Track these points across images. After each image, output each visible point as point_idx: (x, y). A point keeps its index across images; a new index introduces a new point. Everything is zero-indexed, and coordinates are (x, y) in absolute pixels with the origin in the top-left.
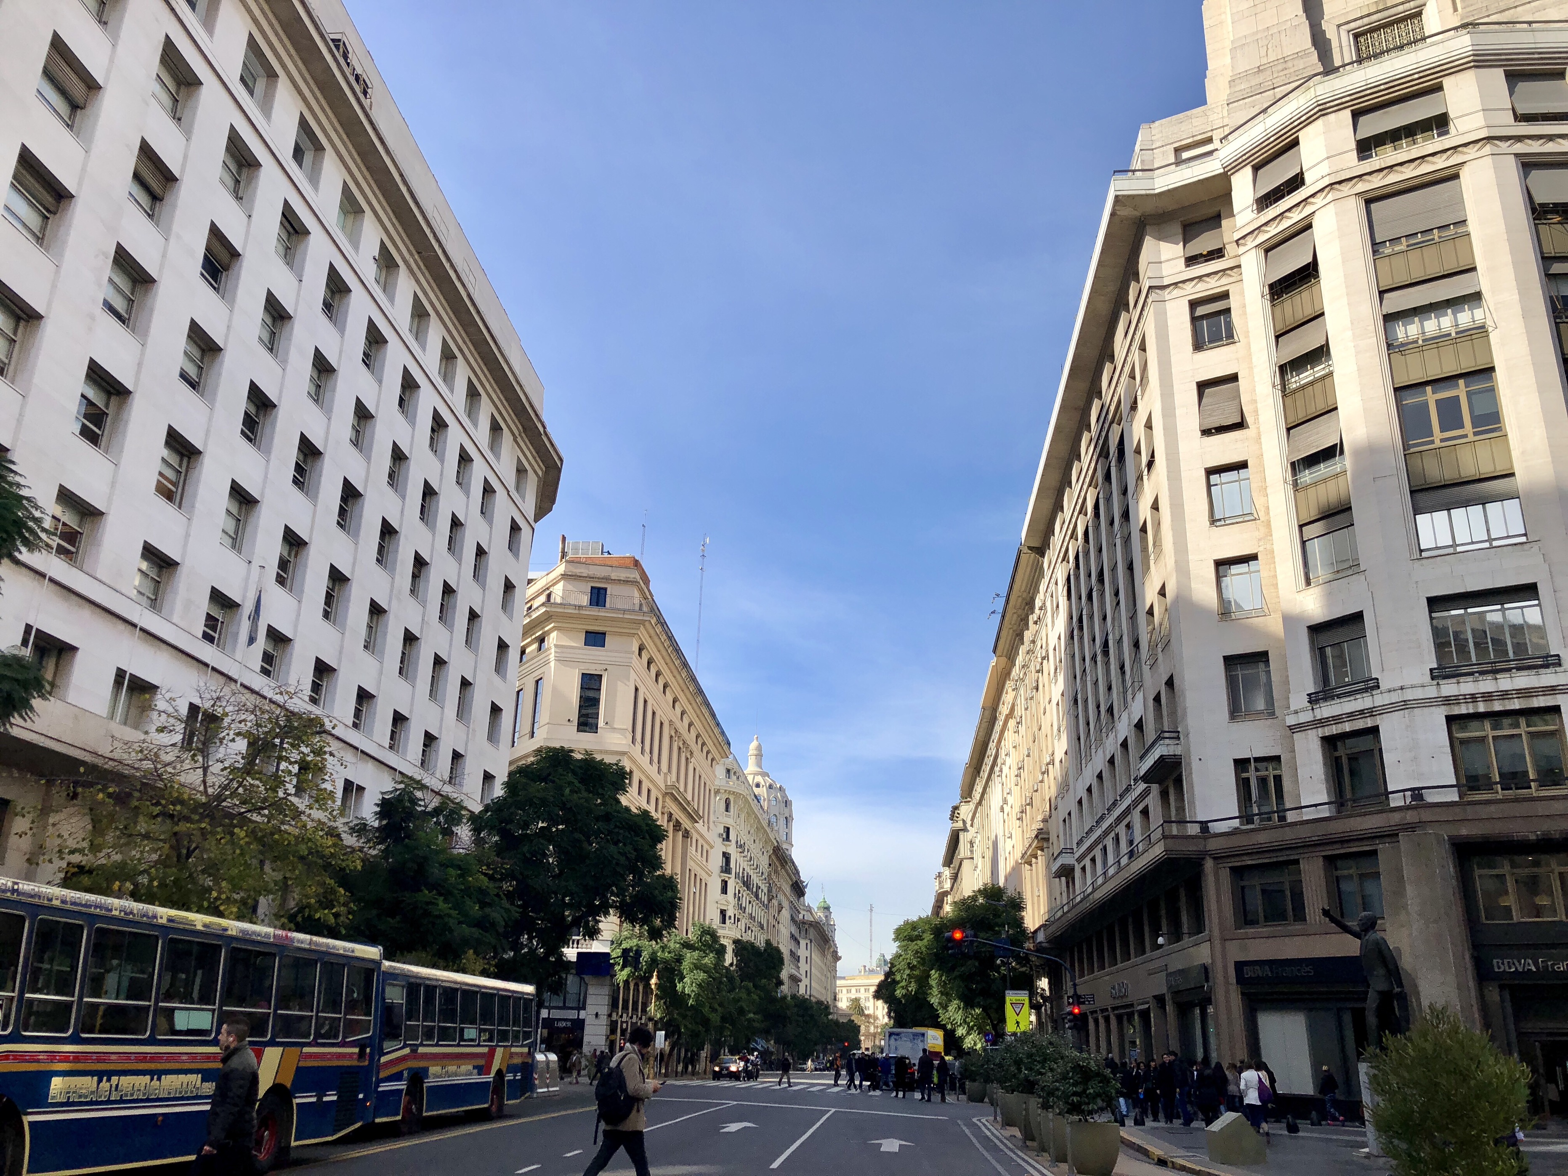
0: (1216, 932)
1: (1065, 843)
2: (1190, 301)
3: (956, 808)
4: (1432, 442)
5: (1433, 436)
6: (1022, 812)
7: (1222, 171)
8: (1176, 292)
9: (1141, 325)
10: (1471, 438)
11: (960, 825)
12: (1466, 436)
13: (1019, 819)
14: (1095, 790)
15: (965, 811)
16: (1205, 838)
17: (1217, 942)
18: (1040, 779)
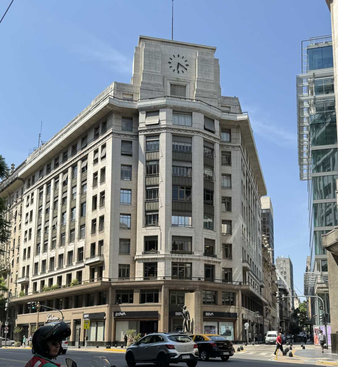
0: (110, 305)
2: (122, 140)
7: (137, 108)
12: (184, 200)
16: (110, 283)
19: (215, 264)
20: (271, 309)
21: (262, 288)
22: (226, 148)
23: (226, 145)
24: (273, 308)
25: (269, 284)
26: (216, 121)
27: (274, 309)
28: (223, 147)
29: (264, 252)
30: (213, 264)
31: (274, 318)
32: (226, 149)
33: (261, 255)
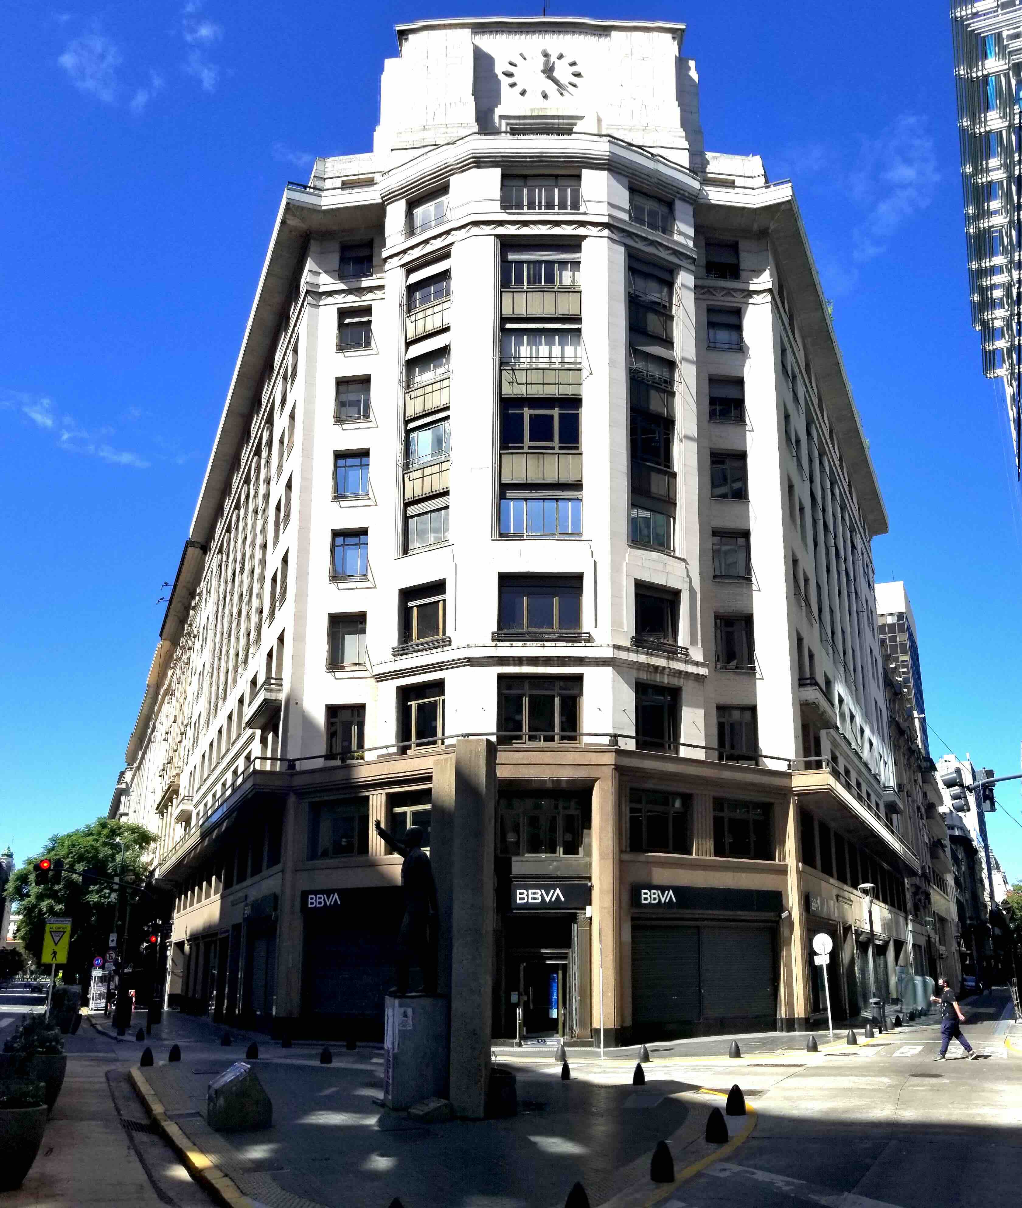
0: (290, 865)
1: (189, 793)
2: (338, 309)
3: (122, 773)
4: (522, 448)
5: (523, 443)
6: (163, 770)
7: (380, 201)
8: (330, 300)
9: (296, 329)
10: (557, 450)
11: (123, 786)
12: (553, 448)
13: (160, 776)
14: (215, 744)
15: (128, 776)
16: (292, 775)
17: (289, 876)
18: (179, 739)
19: (682, 682)
20: (931, 891)
21: (894, 817)
22: (723, 296)
23: (723, 289)
24: (935, 887)
25: (919, 809)
26: (679, 205)
27: (939, 890)
28: (714, 295)
29: (894, 704)
30: (676, 682)
31: (942, 920)
32: (722, 298)
33: (882, 705)
